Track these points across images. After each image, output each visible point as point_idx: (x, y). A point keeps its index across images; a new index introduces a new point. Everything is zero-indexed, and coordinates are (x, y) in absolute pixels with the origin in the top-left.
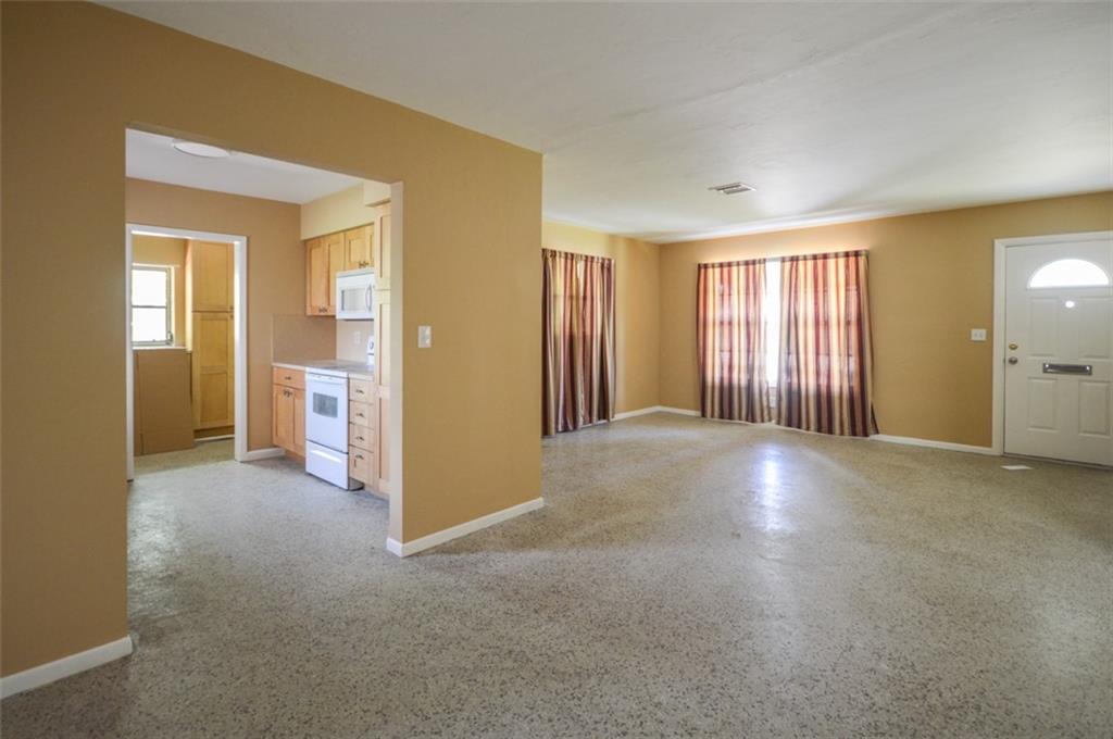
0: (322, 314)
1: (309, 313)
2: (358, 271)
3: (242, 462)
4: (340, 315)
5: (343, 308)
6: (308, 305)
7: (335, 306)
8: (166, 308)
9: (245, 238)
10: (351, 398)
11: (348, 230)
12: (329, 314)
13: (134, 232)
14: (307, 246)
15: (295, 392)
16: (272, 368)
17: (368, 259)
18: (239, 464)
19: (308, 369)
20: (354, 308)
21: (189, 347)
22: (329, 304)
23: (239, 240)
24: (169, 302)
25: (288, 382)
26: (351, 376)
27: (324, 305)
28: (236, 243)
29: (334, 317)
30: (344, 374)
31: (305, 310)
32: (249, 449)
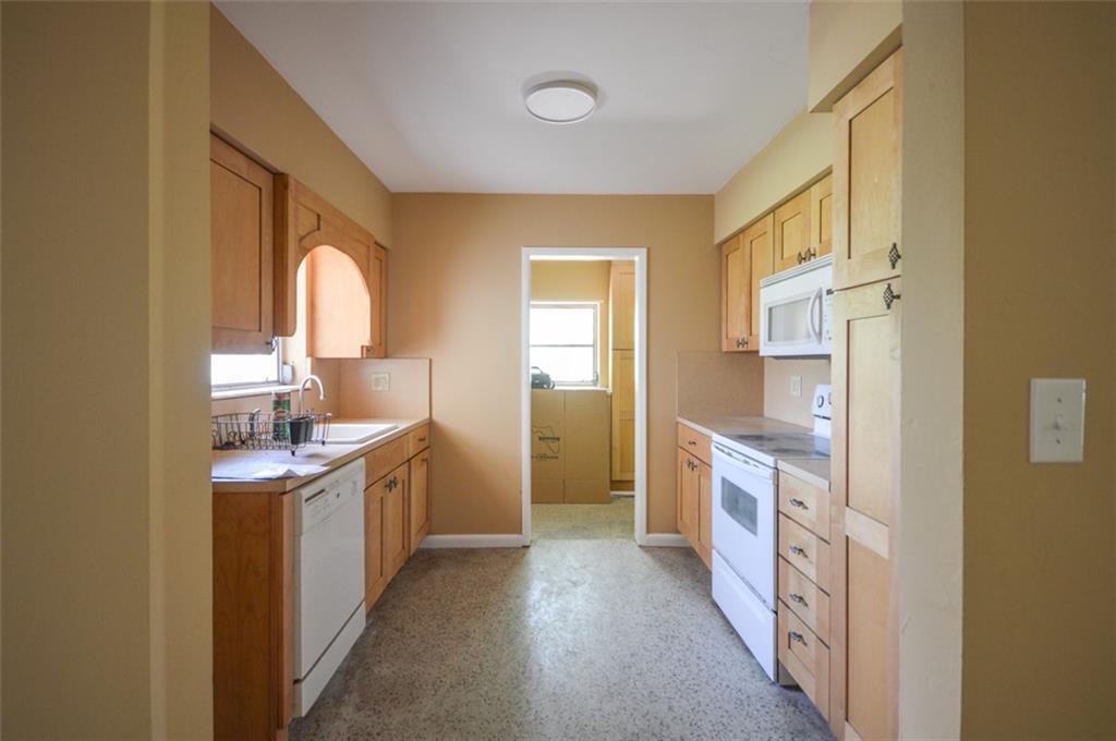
0: (741, 349)
1: (725, 349)
2: (798, 268)
3: (640, 546)
4: (766, 350)
5: (770, 339)
6: (724, 336)
7: (758, 336)
8: (593, 346)
9: (644, 251)
10: (781, 509)
11: (780, 205)
12: (750, 348)
13: (533, 258)
14: (723, 250)
15: (701, 465)
16: (677, 423)
17: (815, 245)
18: (638, 549)
19: (716, 437)
20: (790, 336)
21: (610, 390)
22: (751, 334)
23: (637, 254)
24: (595, 340)
25: (691, 448)
26: (782, 465)
27: (745, 336)
28: (636, 258)
29: (757, 352)
30: (769, 460)
31: (720, 341)
32: (648, 532)
